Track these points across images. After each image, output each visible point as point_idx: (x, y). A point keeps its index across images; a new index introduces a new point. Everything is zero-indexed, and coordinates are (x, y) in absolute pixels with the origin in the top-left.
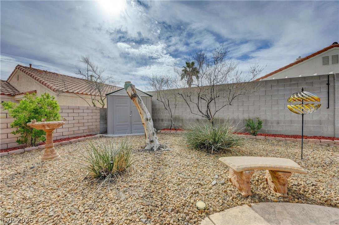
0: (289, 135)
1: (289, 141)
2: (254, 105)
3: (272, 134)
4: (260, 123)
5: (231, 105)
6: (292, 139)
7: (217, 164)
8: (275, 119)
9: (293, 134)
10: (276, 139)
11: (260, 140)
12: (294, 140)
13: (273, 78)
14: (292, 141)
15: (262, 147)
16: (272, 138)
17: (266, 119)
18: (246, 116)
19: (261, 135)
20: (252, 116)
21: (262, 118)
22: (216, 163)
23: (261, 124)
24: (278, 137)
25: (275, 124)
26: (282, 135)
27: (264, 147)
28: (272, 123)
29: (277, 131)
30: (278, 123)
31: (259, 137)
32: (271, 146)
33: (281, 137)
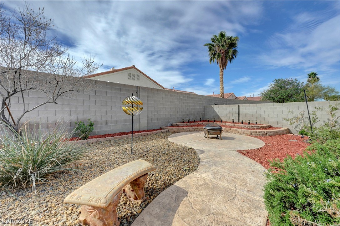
0: (115, 133)
1: (116, 139)
2: (83, 105)
3: (102, 134)
4: (91, 125)
5: (56, 103)
6: (118, 136)
7: (49, 205)
8: (104, 119)
9: (118, 132)
10: (107, 140)
11: (92, 143)
12: (120, 137)
13: (98, 79)
14: (119, 138)
15: (99, 151)
16: (103, 139)
17: (96, 120)
18: (74, 118)
19: (92, 138)
20: (81, 117)
21: (93, 119)
22: (44, 205)
23: (93, 125)
24: (107, 137)
25: (104, 125)
26: (110, 134)
27: (100, 151)
28: (101, 124)
29: (106, 131)
30: (107, 123)
31: (90, 140)
32: (106, 148)
33: (109, 137)
